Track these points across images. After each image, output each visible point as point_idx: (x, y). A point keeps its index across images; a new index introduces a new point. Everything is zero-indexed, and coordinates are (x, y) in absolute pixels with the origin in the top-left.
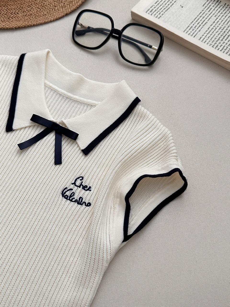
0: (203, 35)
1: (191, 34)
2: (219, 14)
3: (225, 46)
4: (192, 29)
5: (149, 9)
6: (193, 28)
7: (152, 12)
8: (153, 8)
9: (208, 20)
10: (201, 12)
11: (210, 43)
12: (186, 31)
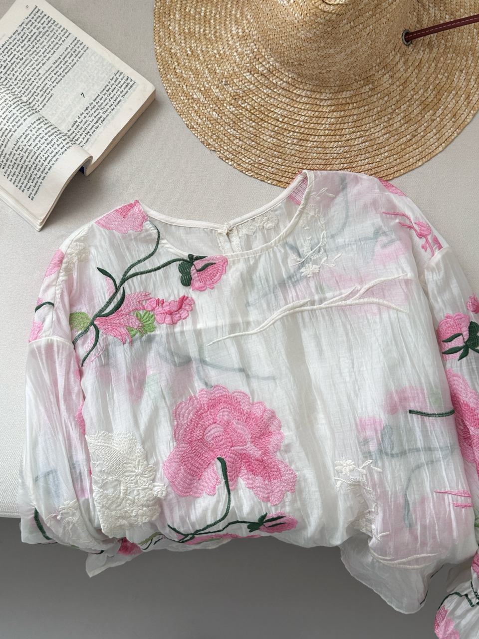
0: (63, 41)
1: (78, 44)
2: (33, 79)
3: (38, 23)
4: (76, 53)
5: (129, 89)
6: (74, 55)
7: (126, 84)
8: (125, 91)
9: (51, 67)
10: (57, 83)
11: (56, 28)
12: (84, 49)
